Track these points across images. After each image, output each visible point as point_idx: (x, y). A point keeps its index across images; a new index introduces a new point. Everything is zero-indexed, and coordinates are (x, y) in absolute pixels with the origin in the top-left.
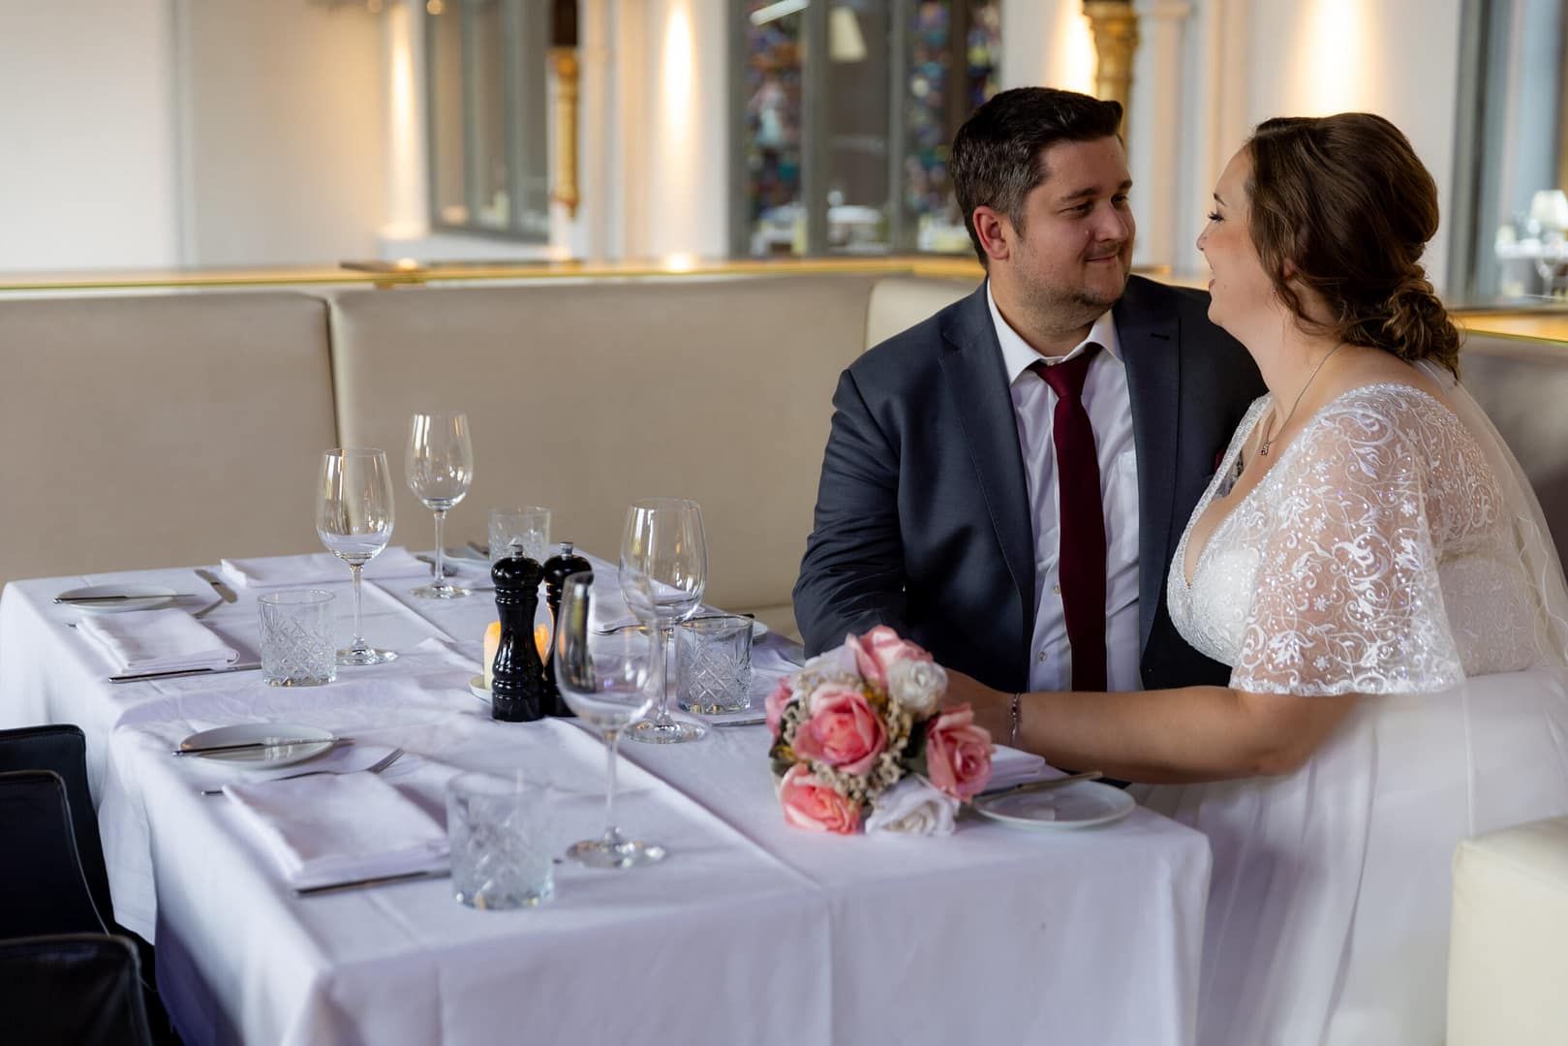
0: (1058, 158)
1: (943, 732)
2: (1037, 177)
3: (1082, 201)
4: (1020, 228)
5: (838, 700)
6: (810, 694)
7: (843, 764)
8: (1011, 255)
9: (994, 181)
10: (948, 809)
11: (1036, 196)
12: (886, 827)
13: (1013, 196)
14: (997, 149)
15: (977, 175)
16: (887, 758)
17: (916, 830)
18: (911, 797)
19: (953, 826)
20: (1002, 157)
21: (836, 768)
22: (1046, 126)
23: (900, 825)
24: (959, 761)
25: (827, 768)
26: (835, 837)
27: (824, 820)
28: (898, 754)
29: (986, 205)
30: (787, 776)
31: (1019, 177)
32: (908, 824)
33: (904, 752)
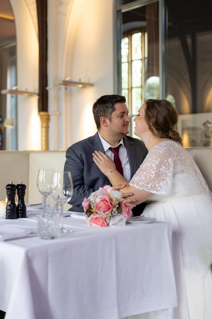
0: (117, 106)
1: (124, 204)
2: (114, 110)
3: (122, 114)
4: (110, 120)
5: (102, 199)
6: (96, 199)
7: (106, 211)
8: (108, 126)
9: (105, 111)
10: (124, 221)
11: (114, 114)
12: (113, 225)
13: (109, 114)
14: (105, 105)
15: (101, 110)
16: (114, 209)
17: (119, 225)
18: (118, 218)
19: (125, 224)
20: (106, 107)
21: (104, 212)
22: (115, 100)
23: (116, 224)
24: (127, 210)
25: (102, 212)
26: (102, 228)
27: (99, 225)
28: (116, 209)
29: (103, 116)
30: (91, 216)
31: (110, 110)
32: (117, 224)
33: (118, 208)
